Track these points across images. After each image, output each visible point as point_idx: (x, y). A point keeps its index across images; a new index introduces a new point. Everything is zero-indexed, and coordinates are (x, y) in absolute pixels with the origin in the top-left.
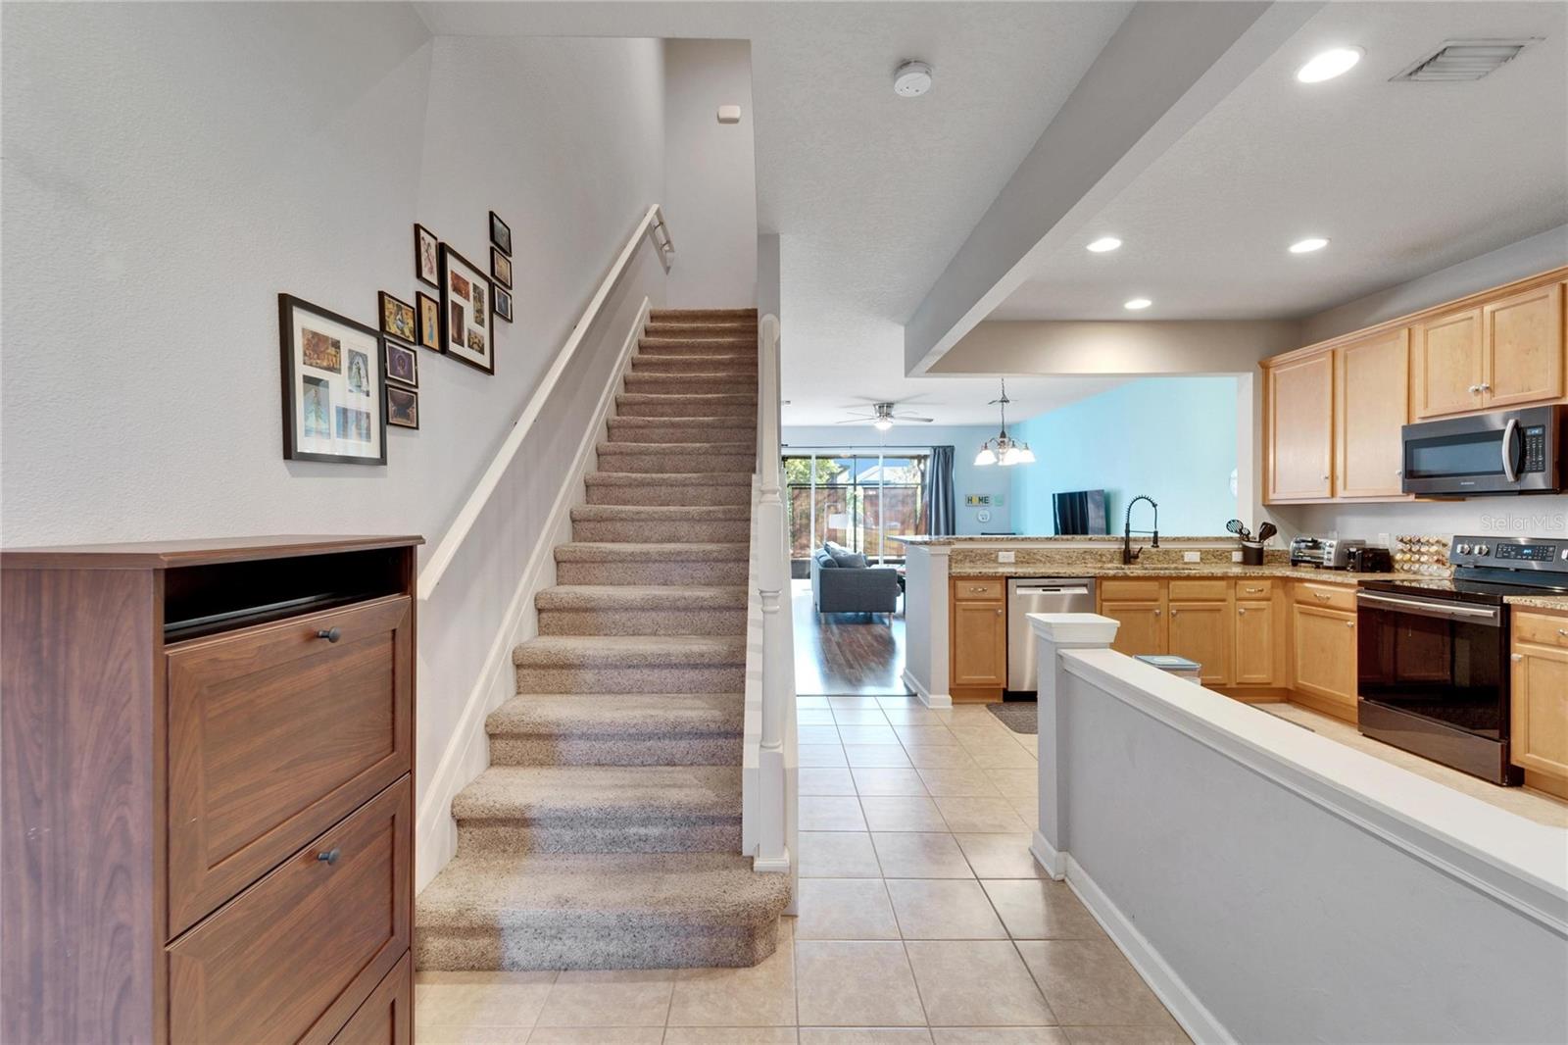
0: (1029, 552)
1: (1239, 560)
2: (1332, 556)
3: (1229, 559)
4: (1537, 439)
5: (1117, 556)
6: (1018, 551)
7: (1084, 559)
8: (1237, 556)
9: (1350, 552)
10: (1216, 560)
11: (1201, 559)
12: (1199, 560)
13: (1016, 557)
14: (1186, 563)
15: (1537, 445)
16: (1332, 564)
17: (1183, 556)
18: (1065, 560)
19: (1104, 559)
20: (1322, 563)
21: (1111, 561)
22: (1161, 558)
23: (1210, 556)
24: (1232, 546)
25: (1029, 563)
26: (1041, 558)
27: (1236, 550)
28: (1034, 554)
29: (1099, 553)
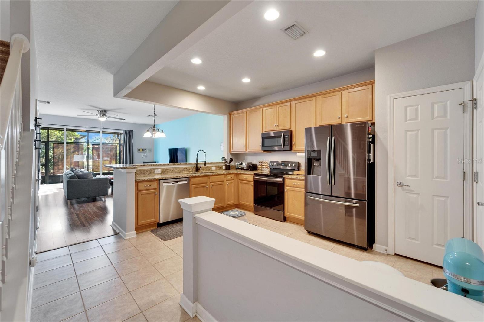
0: (166, 169)
2: (246, 167)
3: (222, 168)
5: (194, 169)
6: (162, 169)
7: (184, 171)
8: (224, 168)
9: (250, 166)
12: (215, 169)
13: (161, 171)
14: (212, 170)
15: (287, 139)
16: (246, 169)
17: (211, 168)
18: (178, 172)
19: (190, 170)
20: (244, 169)
21: (192, 171)
22: (206, 169)
23: (218, 168)
24: (224, 165)
25: (166, 173)
26: (170, 171)
27: (224, 166)
28: (168, 170)
29: (189, 168)
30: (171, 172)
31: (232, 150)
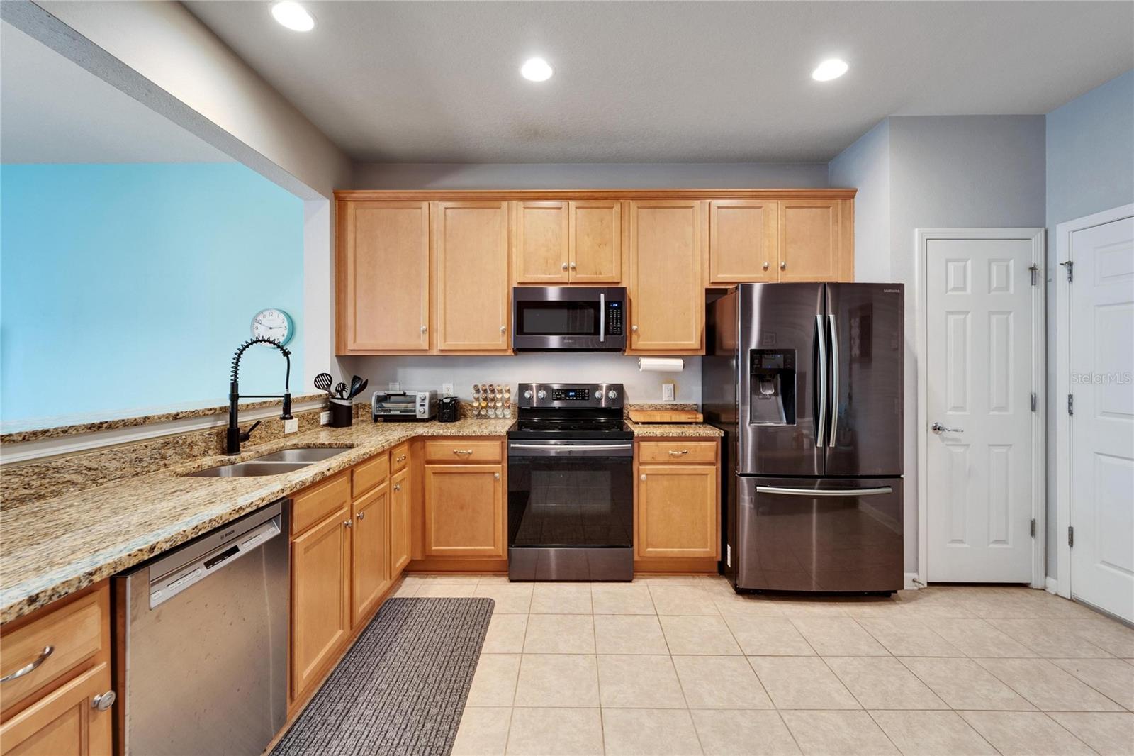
1: (325, 423)
2: (426, 408)
3: (318, 421)
4: (617, 311)
5: (213, 443)
7: (163, 458)
8: (324, 417)
9: (443, 403)
10: (309, 426)
11: (299, 427)
12: (296, 430)
14: (286, 436)
15: (617, 316)
16: (426, 416)
17: (284, 428)
18: (129, 470)
19: (196, 451)
20: (415, 416)
21: (205, 453)
22: (264, 433)
23: (305, 423)
24: (321, 406)
25: (41, 497)
26: (74, 477)
27: (323, 409)
28: (57, 470)
29: (189, 441)
30: (80, 479)
31: (351, 345)
